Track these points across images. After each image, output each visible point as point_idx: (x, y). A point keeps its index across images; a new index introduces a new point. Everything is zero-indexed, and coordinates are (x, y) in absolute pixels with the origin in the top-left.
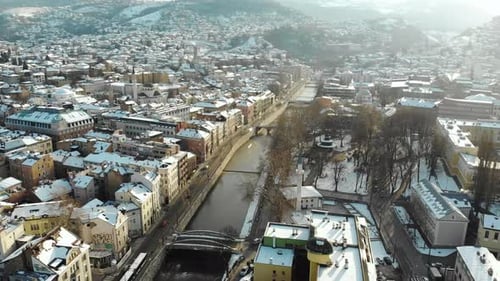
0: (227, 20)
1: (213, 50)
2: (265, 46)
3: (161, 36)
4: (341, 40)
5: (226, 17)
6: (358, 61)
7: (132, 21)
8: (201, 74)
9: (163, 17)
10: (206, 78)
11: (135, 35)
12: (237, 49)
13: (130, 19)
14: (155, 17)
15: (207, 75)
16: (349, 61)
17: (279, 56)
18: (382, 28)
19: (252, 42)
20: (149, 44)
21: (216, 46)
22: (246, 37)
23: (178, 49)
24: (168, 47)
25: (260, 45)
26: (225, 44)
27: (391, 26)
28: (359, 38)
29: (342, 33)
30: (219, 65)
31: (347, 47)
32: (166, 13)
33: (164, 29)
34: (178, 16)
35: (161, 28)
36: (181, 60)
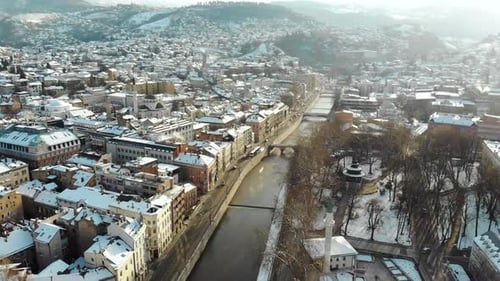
0: (238, 26)
1: (223, 57)
2: (277, 53)
3: (170, 43)
4: (357, 46)
5: (236, 23)
6: (375, 69)
7: (142, 27)
8: (210, 83)
9: (173, 23)
10: (215, 88)
11: (143, 42)
12: (247, 56)
13: (140, 25)
14: (164, 23)
15: (215, 83)
16: (367, 69)
17: (291, 64)
18: (397, 34)
19: (263, 48)
20: (157, 51)
21: (226, 53)
22: (257, 44)
23: (186, 56)
24: (176, 54)
25: (271, 53)
26: (235, 51)
27: (406, 32)
28: (374, 45)
29: (356, 39)
30: (229, 73)
31: (362, 54)
32: (176, 19)
33: (173, 36)
34: (188, 23)
35: (170, 34)
36: (189, 68)
